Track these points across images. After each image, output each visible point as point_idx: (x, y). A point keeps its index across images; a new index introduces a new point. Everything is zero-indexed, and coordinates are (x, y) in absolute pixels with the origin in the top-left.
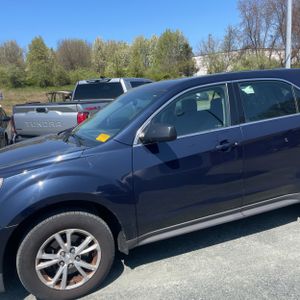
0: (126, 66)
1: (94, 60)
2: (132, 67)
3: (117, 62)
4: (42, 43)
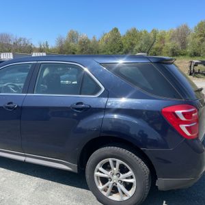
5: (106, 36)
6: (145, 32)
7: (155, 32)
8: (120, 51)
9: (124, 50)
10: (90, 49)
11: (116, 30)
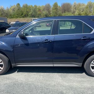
0: (82, 12)
1: (72, 10)
2: (85, 12)
3: (79, 10)
4: (57, 4)
5: (12, 7)
6: (32, 6)
7: (36, 6)
8: (22, 15)
9: (24, 14)
10: (6, 13)
11: (19, 4)
